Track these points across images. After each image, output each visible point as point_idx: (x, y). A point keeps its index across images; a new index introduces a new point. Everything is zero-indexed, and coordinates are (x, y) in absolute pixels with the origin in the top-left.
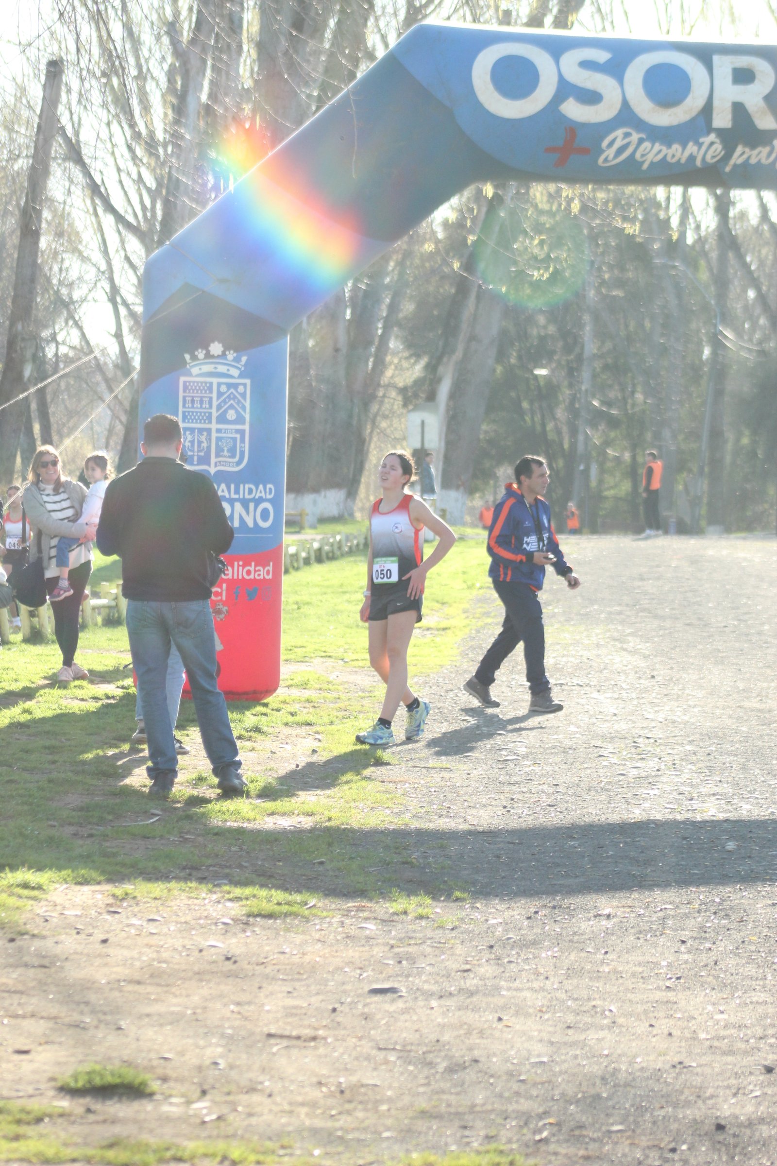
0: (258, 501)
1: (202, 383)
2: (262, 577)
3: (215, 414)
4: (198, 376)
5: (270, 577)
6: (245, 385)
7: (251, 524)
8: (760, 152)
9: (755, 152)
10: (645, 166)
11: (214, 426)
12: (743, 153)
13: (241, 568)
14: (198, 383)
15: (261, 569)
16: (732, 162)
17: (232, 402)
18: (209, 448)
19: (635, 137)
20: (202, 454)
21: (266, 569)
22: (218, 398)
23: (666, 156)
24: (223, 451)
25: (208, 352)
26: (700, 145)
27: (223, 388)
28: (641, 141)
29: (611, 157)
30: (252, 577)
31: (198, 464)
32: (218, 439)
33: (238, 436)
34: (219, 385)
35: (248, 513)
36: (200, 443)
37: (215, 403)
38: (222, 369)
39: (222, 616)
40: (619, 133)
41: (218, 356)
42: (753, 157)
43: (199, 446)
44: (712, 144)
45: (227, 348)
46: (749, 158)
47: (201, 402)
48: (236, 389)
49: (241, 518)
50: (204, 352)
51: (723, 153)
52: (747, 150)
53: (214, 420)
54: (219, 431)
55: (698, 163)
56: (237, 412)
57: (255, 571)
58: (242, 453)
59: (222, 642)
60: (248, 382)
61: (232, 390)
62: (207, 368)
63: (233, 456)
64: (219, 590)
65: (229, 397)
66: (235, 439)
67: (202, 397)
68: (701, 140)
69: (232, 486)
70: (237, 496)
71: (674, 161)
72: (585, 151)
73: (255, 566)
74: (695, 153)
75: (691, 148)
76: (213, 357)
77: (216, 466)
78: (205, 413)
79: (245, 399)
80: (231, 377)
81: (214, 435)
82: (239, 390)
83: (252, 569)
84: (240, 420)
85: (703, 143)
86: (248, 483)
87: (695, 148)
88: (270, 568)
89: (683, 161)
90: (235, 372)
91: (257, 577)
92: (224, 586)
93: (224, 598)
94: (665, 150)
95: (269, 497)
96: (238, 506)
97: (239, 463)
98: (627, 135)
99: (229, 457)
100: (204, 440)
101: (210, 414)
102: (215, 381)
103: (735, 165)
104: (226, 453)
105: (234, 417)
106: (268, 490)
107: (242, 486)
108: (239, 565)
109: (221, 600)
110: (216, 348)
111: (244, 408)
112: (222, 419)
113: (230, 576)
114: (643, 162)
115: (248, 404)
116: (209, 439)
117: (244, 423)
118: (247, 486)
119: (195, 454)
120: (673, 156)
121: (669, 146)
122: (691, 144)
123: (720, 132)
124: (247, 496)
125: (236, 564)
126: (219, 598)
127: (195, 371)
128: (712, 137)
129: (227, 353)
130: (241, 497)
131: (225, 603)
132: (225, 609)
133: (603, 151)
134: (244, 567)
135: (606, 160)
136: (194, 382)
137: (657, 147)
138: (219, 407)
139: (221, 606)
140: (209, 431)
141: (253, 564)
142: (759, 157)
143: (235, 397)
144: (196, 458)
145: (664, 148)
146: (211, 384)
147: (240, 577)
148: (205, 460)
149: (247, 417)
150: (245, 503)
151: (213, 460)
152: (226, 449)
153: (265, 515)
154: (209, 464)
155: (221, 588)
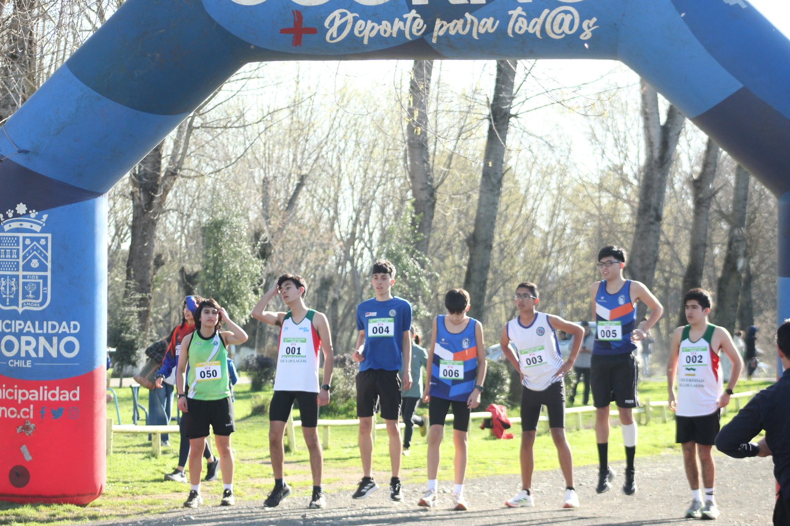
0: (61, 336)
1: (11, 237)
2: (67, 399)
3: (21, 264)
4: (9, 231)
5: (78, 398)
6: (46, 238)
7: (54, 354)
8: (456, 24)
9: (452, 24)
10: (366, 42)
11: (21, 273)
12: (442, 26)
13: (46, 392)
14: (8, 237)
15: (67, 392)
16: (435, 34)
17: (35, 252)
18: (17, 291)
19: (350, 16)
20: (12, 296)
21: (72, 392)
22: (23, 251)
23: (379, 31)
24: (29, 294)
25: (15, 211)
26: (404, 21)
27: (28, 242)
28: (355, 20)
29: (335, 35)
30: (57, 399)
31: (10, 305)
32: (25, 284)
33: (41, 281)
34: (24, 238)
35: (51, 345)
36: (11, 287)
37: (21, 254)
38: (26, 225)
39: (30, 432)
40: (336, 13)
41: (23, 214)
42: (451, 28)
43: (10, 290)
44: (415, 19)
45: (30, 208)
46: (448, 29)
47: (11, 254)
48: (38, 241)
49: (45, 350)
50: (13, 211)
51: (425, 26)
52: (445, 23)
53: (21, 268)
54: (24, 277)
55: (408, 37)
56: (39, 261)
57: (60, 394)
58: (45, 296)
59: (31, 454)
60: (49, 236)
61: (35, 243)
62: (15, 225)
63: (37, 298)
64: (27, 410)
65: (32, 248)
66: (38, 284)
67: (11, 249)
68: (405, 16)
69: (37, 323)
70: (41, 332)
71: (387, 35)
72: (313, 31)
73: (60, 390)
74: (402, 28)
75: (398, 24)
76: (19, 215)
77: (23, 306)
78: (14, 262)
79: (47, 251)
80: (35, 232)
81: (21, 280)
82: (41, 243)
83: (57, 392)
84: (43, 268)
85: (407, 18)
86: (51, 320)
87: (401, 24)
88: (78, 392)
89: (394, 35)
90: (37, 228)
91: (62, 399)
92: (32, 406)
93: (32, 417)
94: (377, 27)
95: (72, 331)
96: (42, 340)
97: (42, 304)
98: (343, 15)
99: (33, 299)
100: (13, 285)
101: (18, 263)
102: (21, 235)
103: (438, 37)
104: (30, 296)
105: (37, 265)
106: (72, 326)
107: (45, 323)
108: (44, 390)
109: (29, 418)
110: (21, 208)
111: (46, 258)
112: (27, 267)
113: (37, 399)
114: (363, 37)
115: (49, 255)
116: (17, 284)
117: (46, 270)
118: (50, 323)
119: (7, 296)
120: (385, 31)
121: (380, 24)
122: (397, 20)
123: (420, 9)
124: (50, 331)
125: (41, 388)
126: (28, 416)
127: (6, 228)
128: (413, 13)
129: (30, 212)
130: (45, 331)
131: (32, 421)
132: (32, 426)
133: (328, 30)
134: (48, 391)
135: (332, 38)
136: (6, 237)
137: (370, 24)
138: (24, 257)
139: (29, 424)
140: (17, 277)
141: (58, 388)
142: (456, 29)
143: (38, 248)
144: (8, 300)
145: (376, 25)
146: (18, 238)
147: (46, 399)
148: (14, 302)
149: (49, 265)
150: (49, 337)
151: (21, 301)
152: (31, 292)
153: (70, 347)
154: (18, 305)
155: (29, 408)
